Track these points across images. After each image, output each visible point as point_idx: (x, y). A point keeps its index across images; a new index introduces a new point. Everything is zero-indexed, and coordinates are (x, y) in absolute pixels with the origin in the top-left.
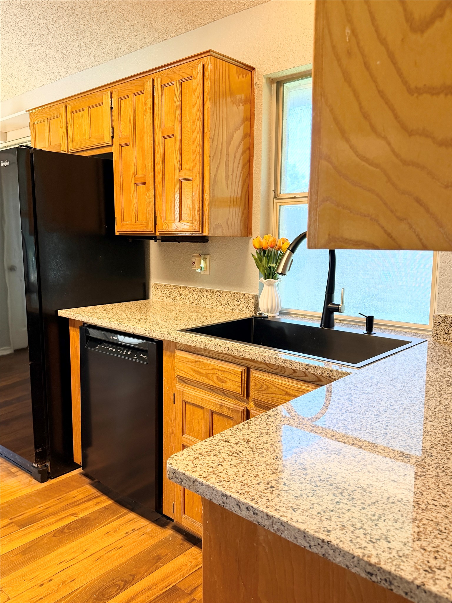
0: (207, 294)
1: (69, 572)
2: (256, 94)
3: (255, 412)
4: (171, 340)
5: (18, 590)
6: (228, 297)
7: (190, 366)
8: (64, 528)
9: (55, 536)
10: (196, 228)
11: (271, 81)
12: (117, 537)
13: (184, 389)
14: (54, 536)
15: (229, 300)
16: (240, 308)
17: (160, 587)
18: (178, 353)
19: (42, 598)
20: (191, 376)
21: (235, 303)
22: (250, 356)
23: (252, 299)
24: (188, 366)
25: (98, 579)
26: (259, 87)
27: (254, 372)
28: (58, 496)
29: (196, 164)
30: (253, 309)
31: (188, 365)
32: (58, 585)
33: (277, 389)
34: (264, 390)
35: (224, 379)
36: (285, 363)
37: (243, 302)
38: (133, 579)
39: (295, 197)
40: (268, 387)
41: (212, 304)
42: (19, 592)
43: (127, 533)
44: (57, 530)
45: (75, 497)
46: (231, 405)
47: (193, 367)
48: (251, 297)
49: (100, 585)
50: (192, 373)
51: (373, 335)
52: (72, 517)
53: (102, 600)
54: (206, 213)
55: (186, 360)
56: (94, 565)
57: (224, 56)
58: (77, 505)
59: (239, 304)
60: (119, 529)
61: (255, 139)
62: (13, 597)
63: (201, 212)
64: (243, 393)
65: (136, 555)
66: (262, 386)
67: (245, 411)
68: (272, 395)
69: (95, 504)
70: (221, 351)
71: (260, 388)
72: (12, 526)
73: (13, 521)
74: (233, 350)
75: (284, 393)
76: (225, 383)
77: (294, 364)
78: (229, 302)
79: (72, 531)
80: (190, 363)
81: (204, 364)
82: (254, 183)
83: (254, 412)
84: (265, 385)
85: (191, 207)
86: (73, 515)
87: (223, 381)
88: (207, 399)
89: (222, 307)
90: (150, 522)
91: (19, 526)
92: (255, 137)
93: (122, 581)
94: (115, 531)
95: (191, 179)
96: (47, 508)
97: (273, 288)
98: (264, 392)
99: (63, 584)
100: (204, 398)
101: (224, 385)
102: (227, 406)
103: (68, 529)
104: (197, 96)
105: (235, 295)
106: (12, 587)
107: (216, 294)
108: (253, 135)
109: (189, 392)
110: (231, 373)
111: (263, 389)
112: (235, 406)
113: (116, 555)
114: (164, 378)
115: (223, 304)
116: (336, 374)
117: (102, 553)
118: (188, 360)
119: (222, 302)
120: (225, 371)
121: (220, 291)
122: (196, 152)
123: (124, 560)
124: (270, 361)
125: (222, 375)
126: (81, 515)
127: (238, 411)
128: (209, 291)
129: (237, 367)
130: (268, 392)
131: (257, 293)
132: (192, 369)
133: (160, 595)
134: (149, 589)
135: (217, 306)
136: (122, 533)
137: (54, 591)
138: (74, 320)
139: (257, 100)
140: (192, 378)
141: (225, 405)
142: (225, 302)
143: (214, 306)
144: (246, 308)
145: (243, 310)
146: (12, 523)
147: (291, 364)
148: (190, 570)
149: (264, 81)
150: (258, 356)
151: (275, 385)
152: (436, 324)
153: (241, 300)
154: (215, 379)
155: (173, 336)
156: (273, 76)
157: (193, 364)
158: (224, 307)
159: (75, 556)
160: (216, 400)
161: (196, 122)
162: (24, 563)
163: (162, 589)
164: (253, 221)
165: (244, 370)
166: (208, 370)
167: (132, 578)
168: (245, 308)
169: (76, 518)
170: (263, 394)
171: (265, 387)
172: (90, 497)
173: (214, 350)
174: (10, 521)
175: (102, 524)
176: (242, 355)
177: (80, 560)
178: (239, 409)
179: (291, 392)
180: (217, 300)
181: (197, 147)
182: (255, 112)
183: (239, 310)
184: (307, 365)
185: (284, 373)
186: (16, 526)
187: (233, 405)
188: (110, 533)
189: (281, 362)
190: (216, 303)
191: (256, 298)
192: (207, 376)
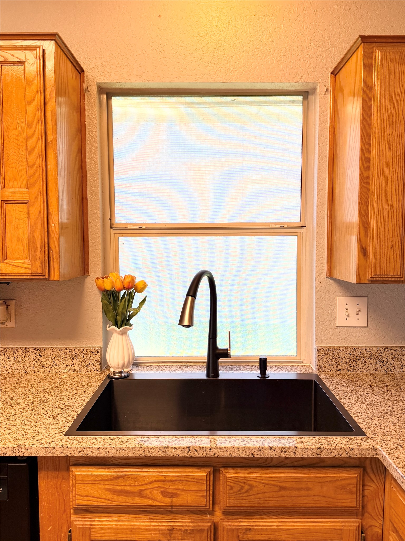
0: (15, 355)
2: (86, 103)
3: (230, 523)
4: (69, 455)
6: (54, 356)
7: (107, 487)
10: (39, 271)
11: (102, 90)
13: (93, 523)
15: (58, 358)
16: (76, 367)
18: (78, 472)
20: (106, 501)
21: (67, 362)
22: (229, 453)
23: (96, 353)
24: (99, 488)
26: (90, 94)
27: (226, 471)
30: (99, 366)
31: (101, 486)
33: (267, 486)
34: (245, 492)
35: (175, 491)
36: (285, 452)
37: (81, 360)
39: (140, 229)
40: (251, 487)
41: (26, 368)
46: (188, 524)
47: (112, 487)
48: (94, 351)
50: (109, 496)
51: (267, 379)
54: (54, 250)
55: (97, 479)
59: (74, 362)
61: (87, 157)
64: (208, 504)
66: (242, 488)
67: (213, 526)
68: (257, 496)
70: (175, 455)
71: (239, 491)
74: (198, 450)
75: (277, 489)
76: (176, 497)
77: (299, 451)
78: (58, 362)
80: (106, 483)
81: (135, 478)
82: (89, 209)
83: (227, 523)
84: (248, 485)
85: (26, 241)
87: (173, 495)
88: (142, 527)
89: (43, 369)
92: (87, 154)
95: (26, 203)
97: (126, 337)
98: (245, 495)
100: (135, 527)
101: (174, 499)
102: (181, 528)
104: (35, 91)
105: (67, 351)
107: (33, 353)
108: (85, 151)
109: (105, 525)
110: (187, 481)
111: (243, 491)
112: (195, 524)
114: (41, 515)
115: (46, 365)
118: (100, 478)
119: (44, 363)
120: (176, 481)
121: (40, 348)
122: (36, 166)
124: (262, 454)
125: (171, 487)
127: (202, 531)
128: (20, 351)
129: (197, 470)
130: (251, 493)
131: (100, 345)
132: (109, 490)
135: (36, 370)
139: (88, 109)
140: (109, 503)
141: (178, 528)
142: (49, 363)
143: (29, 370)
144: (87, 366)
145: (82, 369)
147: (295, 452)
149: (95, 89)
150: (241, 451)
151: (264, 482)
152: (320, 357)
153: (79, 357)
154: (160, 496)
155: (73, 449)
156: (103, 86)
157: (112, 483)
158: (48, 369)
160: (160, 524)
161: (34, 126)
165: (210, 471)
166: (142, 485)
168: (85, 366)
170: (244, 498)
171: (247, 487)
173: (163, 455)
176: (214, 454)
178: (202, 528)
179: (288, 485)
180: (34, 362)
181: (38, 160)
182: (86, 123)
183: (75, 370)
184: (318, 449)
187: (191, 524)
189: (279, 451)
190: (32, 365)
191: (103, 352)
192: (141, 494)
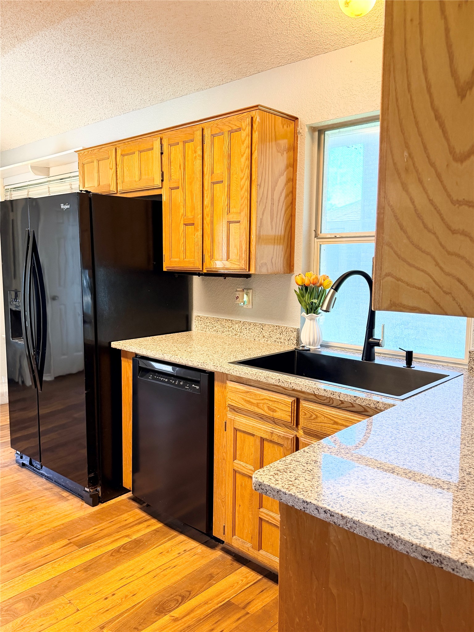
0: (249, 327)
1: (130, 587)
2: (299, 142)
3: (305, 439)
4: (224, 372)
5: (85, 603)
6: (270, 330)
7: (241, 396)
8: (120, 549)
9: (113, 556)
10: (243, 267)
11: (313, 129)
12: (170, 556)
13: (236, 418)
14: (111, 555)
15: (272, 332)
16: (282, 340)
17: (215, 602)
18: (230, 384)
19: (108, 610)
20: (242, 406)
21: (277, 336)
22: (300, 388)
23: (294, 332)
24: (239, 396)
25: (157, 594)
26: (302, 135)
27: (304, 402)
28: (110, 520)
29: (244, 208)
30: (295, 342)
31: (239, 395)
32: (122, 599)
33: (326, 418)
34: (313, 419)
35: (274, 408)
36: (334, 394)
37: (285, 335)
38: (190, 594)
39: (336, 237)
40: (317, 417)
41: (255, 336)
42: (86, 605)
43: (179, 553)
44: (113, 550)
45: (126, 520)
46: (281, 432)
47: (244, 397)
48: (293, 330)
49: (160, 600)
50: (243, 403)
51: (412, 369)
52: (126, 538)
53: (163, 612)
54: (253, 253)
55: (237, 390)
56: (152, 581)
57: (270, 109)
58: (129, 527)
59: (281, 337)
60: (172, 550)
61: (297, 184)
62: (81, 608)
63: (248, 252)
64: (293, 422)
65: (190, 574)
66: (311, 416)
67: (295, 438)
68: (321, 424)
69: (146, 527)
70: (272, 383)
71: (310, 417)
72: (71, 546)
73: (71, 541)
74: (284, 382)
75: (332, 422)
76: (275, 412)
77: (342, 396)
78: (272, 335)
79: (128, 551)
80: (241, 394)
81: (255, 395)
82: (296, 224)
83: (303, 439)
84: (314, 414)
85: (238, 247)
86: (127, 536)
87: (274, 411)
88: (258, 427)
89: (264, 339)
90: (200, 544)
91: (77, 546)
92: (297, 182)
93: (180, 596)
94: (168, 552)
95: (239, 222)
96: (101, 530)
97: (314, 322)
98: (313, 421)
99: (125, 598)
100: (255, 426)
101: (275, 414)
102: (277, 433)
103: (124, 549)
104: (245, 147)
105: (277, 328)
106: (79, 600)
107: (259, 327)
108: (296, 180)
109: (241, 420)
110: (281, 403)
111: (312, 418)
112: (285, 434)
113: (172, 573)
114: (215, 407)
115: (265, 336)
116: (382, 405)
117: (158, 571)
118: (239, 391)
119: (264, 335)
120: (275, 401)
121: (263, 324)
122: (244, 197)
123: (179, 578)
124: (319, 392)
125: (273, 405)
126: (134, 537)
127: (288, 439)
128: (252, 324)
129: (287, 398)
130: (316, 421)
131: (298, 327)
132: (243, 399)
133: (216, 609)
134: (205, 604)
135: (260, 338)
136: (175, 554)
137: (118, 604)
138: (126, 352)
139: (300, 147)
140: (243, 407)
141: (276, 433)
142: (267, 335)
143: (256, 338)
144: (288, 340)
145: (285, 342)
146: (71, 543)
147: (339, 396)
148: (241, 588)
149: (306, 130)
150: (307, 388)
151: (324, 415)
152: (471, 359)
153: (284, 334)
154: (266, 409)
155: (225, 369)
156: (314, 126)
157: (244, 394)
158: (266, 339)
159: (134, 573)
160: (267, 428)
161: (244, 171)
162: (87, 579)
163: (218, 604)
164: (295, 259)
165: (294, 400)
166: (259, 400)
167: (188, 593)
168: (287, 340)
169: (130, 540)
170: (313, 423)
171: (314, 416)
172: (141, 520)
173: (266, 381)
174: (69, 542)
175: (155, 545)
176: (293, 387)
177: (138, 577)
178: (289, 437)
179: (340, 421)
180: (259, 333)
181: (245, 193)
182: (298, 158)
183: (281, 343)
184: (355, 397)
185: (333, 403)
186: (75, 546)
187: (283, 433)
188: (163, 553)
189: (330, 393)
190: (258, 335)
191: (298, 332)
192: (257, 405)
